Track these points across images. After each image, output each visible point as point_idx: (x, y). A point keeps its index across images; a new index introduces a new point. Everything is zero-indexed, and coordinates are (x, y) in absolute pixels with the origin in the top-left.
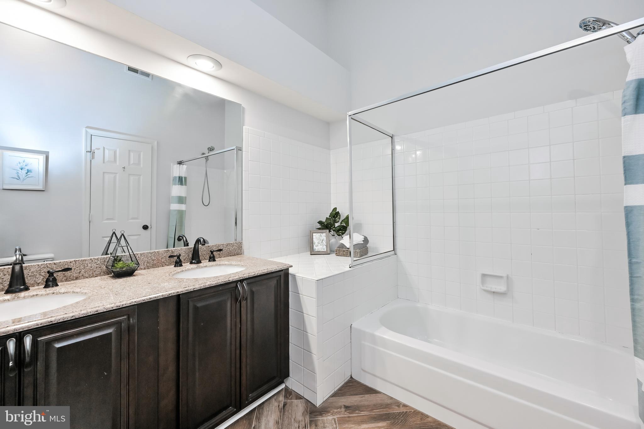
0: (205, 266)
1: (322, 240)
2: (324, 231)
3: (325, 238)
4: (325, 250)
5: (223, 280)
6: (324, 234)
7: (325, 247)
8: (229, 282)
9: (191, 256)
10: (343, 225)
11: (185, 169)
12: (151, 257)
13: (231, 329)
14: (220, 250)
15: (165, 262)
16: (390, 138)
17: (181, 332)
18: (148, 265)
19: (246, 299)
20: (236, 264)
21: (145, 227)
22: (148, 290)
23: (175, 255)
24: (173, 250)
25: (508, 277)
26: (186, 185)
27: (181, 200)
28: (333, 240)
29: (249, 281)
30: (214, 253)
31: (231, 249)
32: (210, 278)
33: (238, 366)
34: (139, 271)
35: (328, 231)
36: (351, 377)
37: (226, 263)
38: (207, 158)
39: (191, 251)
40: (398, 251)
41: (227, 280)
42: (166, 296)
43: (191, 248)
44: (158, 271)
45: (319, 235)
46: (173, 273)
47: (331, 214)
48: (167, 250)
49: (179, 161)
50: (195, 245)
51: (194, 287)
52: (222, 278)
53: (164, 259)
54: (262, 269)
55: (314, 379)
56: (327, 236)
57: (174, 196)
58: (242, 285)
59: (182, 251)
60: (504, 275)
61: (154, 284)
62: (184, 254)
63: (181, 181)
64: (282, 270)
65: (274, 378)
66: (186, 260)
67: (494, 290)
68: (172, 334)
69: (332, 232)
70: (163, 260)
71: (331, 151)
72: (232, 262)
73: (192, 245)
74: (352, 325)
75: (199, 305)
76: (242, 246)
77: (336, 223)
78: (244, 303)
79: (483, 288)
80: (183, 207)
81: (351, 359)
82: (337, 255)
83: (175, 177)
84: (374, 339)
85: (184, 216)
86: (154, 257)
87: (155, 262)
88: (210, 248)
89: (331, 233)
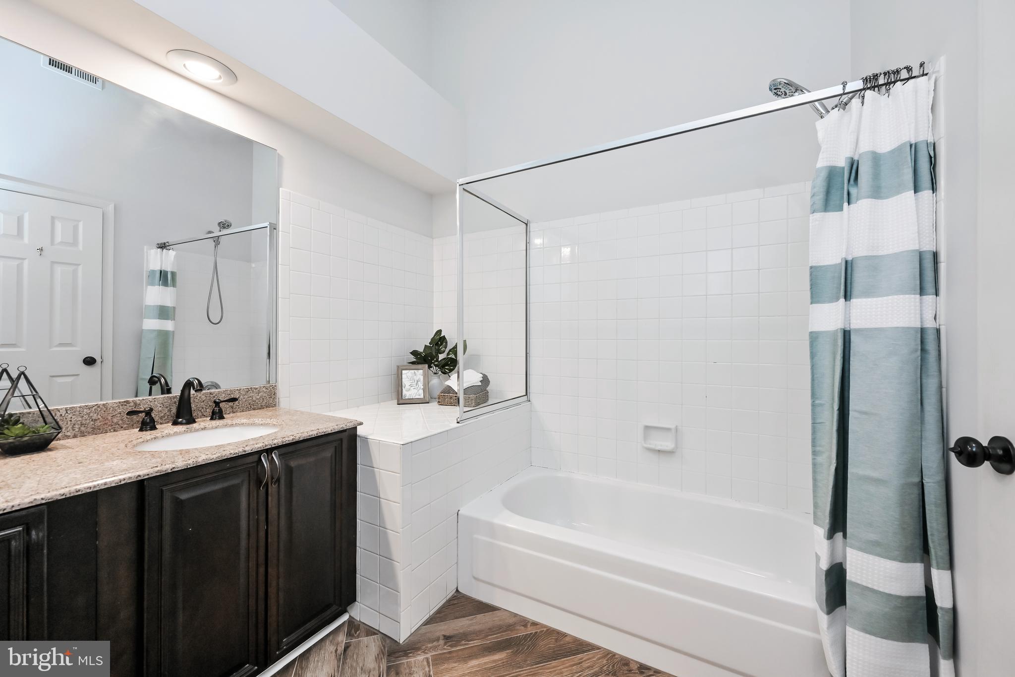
0: (203, 427)
1: (417, 382)
2: (420, 366)
3: (422, 378)
4: (422, 396)
5: (232, 452)
6: (421, 371)
7: (421, 392)
8: (244, 453)
9: (174, 410)
10: (451, 358)
11: (173, 257)
12: (88, 414)
13: (249, 535)
14: (234, 400)
15: (120, 422)
16: (524, 226)
17: (146, 547)
18: (83, 429)
19: (278, 480)
20: (262, 422)
21: (89, 361)
22: (75, 476)
23: (141, 410)
24: (138, 402)
25: (677, 429)
26: (174, 285)
27: (164, 313)
28: (435, 381)
29: (283, 450)
30: (221, 405)
31: (256, 397)
32: (208, 449)
33: (261, 593)
34: (62, 442)
35: (427, 366)
36: (457, 591)
37: (244, 421)
38: (217, 240)
39: (175, 403)
40: (532, 396)
41: (241, 450)
42: (113, 485)
43: (175, 397)
44: (105, 439)
45: (411, 373)
46: (135, 442)
47: (432, 339)
48: (125, 402)
49: (160, 242)
50: (183, 391)
51: (174, 466)
52: (231, 447)
53: (118, 418)
54: (308, 429)
55: (396, 602)
56: (426, 374)
57: (150, 306)
58: (270, 458)
59: (156, 403)
60: (673, 427)
61: (89, 464)
62: (160, 409)
63: (165, 278)
64: (345, 431)
65: (328, 606)
66: (164, 419)
67: (659, 448)
68: (127, 552)
69: (434, 369)
70: (115, 420)
71: (434, 240)
72: (255, 420)
73: (176, 392)
74: (459, 510)
75: (184, 496)
76: (277, 391)
77: (440, 354)
78: (273, 489)
79: (646, 445)
80: (168, 325)
81: (457, 563)
82: (440, 403)
83: (153, 272)
84: (492, 529)
85: (171, 340)
86: (95, 415)
87: (98, 423)
88: (214, 397)
89: (432, 369)
